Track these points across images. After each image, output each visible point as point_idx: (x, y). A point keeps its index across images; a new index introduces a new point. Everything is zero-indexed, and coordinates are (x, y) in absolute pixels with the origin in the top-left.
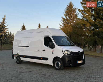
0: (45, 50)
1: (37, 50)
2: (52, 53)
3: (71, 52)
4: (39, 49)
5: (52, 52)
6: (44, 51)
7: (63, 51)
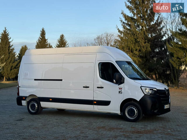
0: (102, 88)
1: (84, 87)
2: (119, 92)
3: (156, 90)
4: (88, 86)
5: (120, 90)
6: (100, 89)
7: (142, 88)
